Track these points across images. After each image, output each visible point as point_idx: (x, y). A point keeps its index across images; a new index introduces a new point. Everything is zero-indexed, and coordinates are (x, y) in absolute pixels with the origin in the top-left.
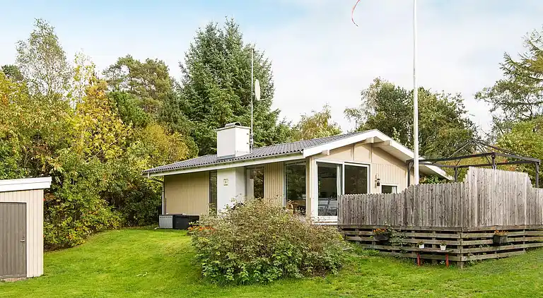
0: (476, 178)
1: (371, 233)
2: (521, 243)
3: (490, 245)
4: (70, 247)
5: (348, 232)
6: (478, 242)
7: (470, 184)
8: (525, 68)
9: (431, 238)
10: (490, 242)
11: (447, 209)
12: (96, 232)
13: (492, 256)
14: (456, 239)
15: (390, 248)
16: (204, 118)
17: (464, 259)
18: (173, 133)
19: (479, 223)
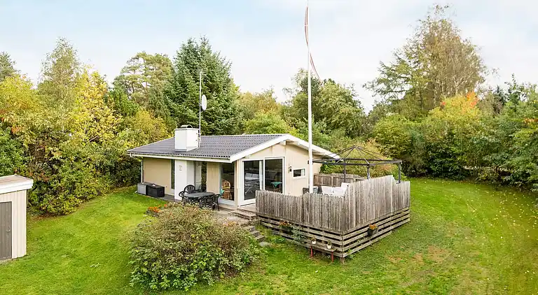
0: (354, 191)
1: (278, 223)
2: (389, 226)
3: (366, 237)
4: (64, 214)
5: (263, 220)
6: (356, 238)
7: (349, 197)
8: (393, 70)
9: (321, 236)
10: (366, 234)
11: (332, 216)
12: (87, 200)
13: (368, 244)
14: (339, 240)
15: (291, 236)
16: (183, 101)
17: (345, 255)
18: (156, 117)
19: (356, 224)
